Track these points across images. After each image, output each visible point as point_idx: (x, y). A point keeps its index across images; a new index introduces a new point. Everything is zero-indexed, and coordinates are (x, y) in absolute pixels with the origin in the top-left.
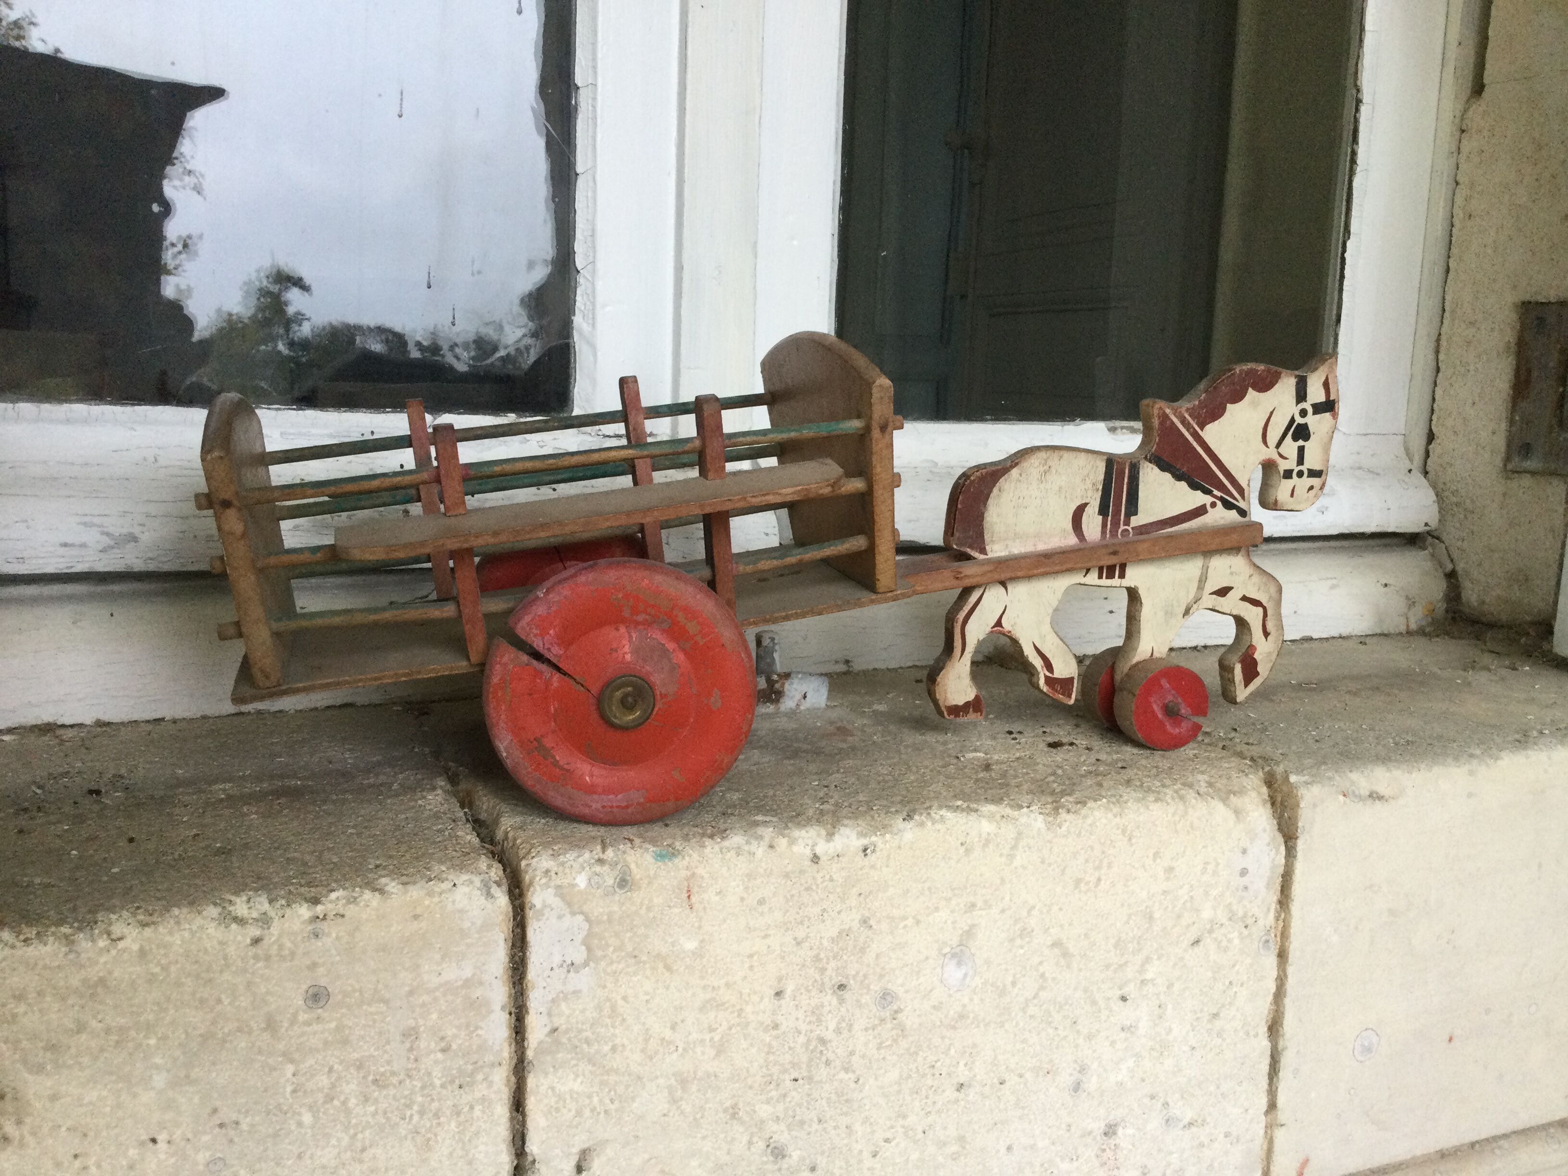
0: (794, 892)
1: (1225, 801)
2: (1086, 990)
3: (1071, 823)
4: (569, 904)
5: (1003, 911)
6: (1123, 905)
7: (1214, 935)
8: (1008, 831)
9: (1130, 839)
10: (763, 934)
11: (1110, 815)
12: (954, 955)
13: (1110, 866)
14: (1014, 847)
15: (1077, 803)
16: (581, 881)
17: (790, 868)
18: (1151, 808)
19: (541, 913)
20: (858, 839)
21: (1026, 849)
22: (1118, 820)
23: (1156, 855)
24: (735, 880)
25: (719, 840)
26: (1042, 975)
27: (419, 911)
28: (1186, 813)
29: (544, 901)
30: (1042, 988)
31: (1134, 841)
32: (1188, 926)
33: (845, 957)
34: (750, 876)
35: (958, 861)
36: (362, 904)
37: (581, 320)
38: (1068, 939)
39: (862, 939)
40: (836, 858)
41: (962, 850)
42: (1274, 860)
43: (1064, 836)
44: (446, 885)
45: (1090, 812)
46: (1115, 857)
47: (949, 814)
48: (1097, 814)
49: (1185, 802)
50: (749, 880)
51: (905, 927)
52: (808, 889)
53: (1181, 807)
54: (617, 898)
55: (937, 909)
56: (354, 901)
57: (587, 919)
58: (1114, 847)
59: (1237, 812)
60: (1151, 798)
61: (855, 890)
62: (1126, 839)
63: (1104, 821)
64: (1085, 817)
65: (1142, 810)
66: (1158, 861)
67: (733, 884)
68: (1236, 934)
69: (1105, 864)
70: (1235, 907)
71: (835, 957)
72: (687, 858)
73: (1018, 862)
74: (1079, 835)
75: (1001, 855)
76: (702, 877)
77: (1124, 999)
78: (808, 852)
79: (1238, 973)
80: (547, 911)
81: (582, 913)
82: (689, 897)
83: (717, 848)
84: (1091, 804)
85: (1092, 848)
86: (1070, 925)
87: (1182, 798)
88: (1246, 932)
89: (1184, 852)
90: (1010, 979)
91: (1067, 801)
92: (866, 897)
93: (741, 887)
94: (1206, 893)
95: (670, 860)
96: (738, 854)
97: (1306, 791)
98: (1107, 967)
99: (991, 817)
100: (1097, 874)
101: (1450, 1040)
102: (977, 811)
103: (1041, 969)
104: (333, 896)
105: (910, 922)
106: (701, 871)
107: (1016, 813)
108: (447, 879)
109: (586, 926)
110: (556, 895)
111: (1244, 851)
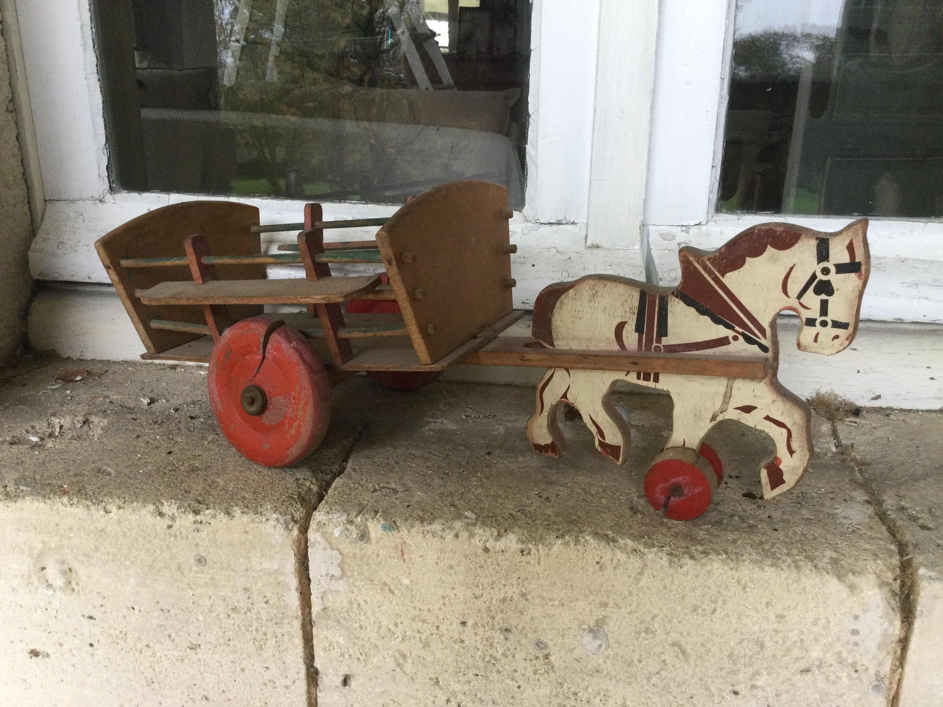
0: (472, 566)
1: (840, 577)
2: (701, 679)
3: (691, 566)
4: (330, 543)
5: (630, 613)
6: (736, 631)
7: (823, 670)
8: (636, 561)
9: (744, 588)
10: (451, 586)
11: (726, 568)
12: (591, 631)
13: (724, 602)
14: (641, 573)
15: (703, 552)
16: (337, 532)
17: (468, 552)
18: (765, 569)
19: (313, 545)
20: (517, 543)
21: (651, 577)
22: (734, 572)
23: (768, 604)
24: (432, 551)
25: (426, 524)
26: (664, 661)
27: (247, 529)
28: (800, 579)
29: (315, 539)
30: (662, 669)
31: (748, 590)
32: (797, 659)
33: (509, 613)
34: (442, 550)
35: (593, 573)
36: (219, 520)
38: (686, 643)
39: (521, 605)
40: (501, 552)
41: (597, 567)
42: (886, 630)
43: (684, 574)
44: (264, 519)
45: (709, 562)
46: (730, 598)
47: (592, 540)
48: (715, 565)
49: (799, 572)
50: (441, 553)
51: (552, 605)
52: (481, 567)
53: (794, 575)
54: (358, 545)
55: (577, 600)
56: (215, 517)
57: (340, 553)
58: (729, 590)
59: (852, 588)
60: (769, 562)
61: (515, 574)
62: (741, 588)
63: (720, 571)
64: (704, 565)
65: (756, 569)
66: (770, 608)
67: (431, 553)
68: (844, 674)
69: (720, 599)
70: (844, 655)
71: (502, 612)
72: (401, 532)
73: (644, 582)
74: (697, 576)
75: (629, 577)
76: (411, 545)
77: (736, 693)
78: (481, 544)
79: (845, 701)
80: (317, 544)
81: (338, 550)
82: (403, 554)
83: (421, 529)
84: (712, 556)
85: (709, 588)
86: (689, 634)
87: (797, 567)
88: (855, 675)
89: (796, 607)
90: (637, 657)
91: (696, 550)
92: (523, 581)
93: (436, 556)
94: (817, 640)
95: (390, 531)
96: (434, 536)
97: (927, 585)
98: (721, 669)
99: (623, 549)
100: (713, 606)
103: (663, 657)
104: (208, 512)
105: (556, 603)
106: (409, 541)
107: (646, 550)
108: (265, 515)
109: (340, 557)
110: (322, 536)
111: (856, 618)
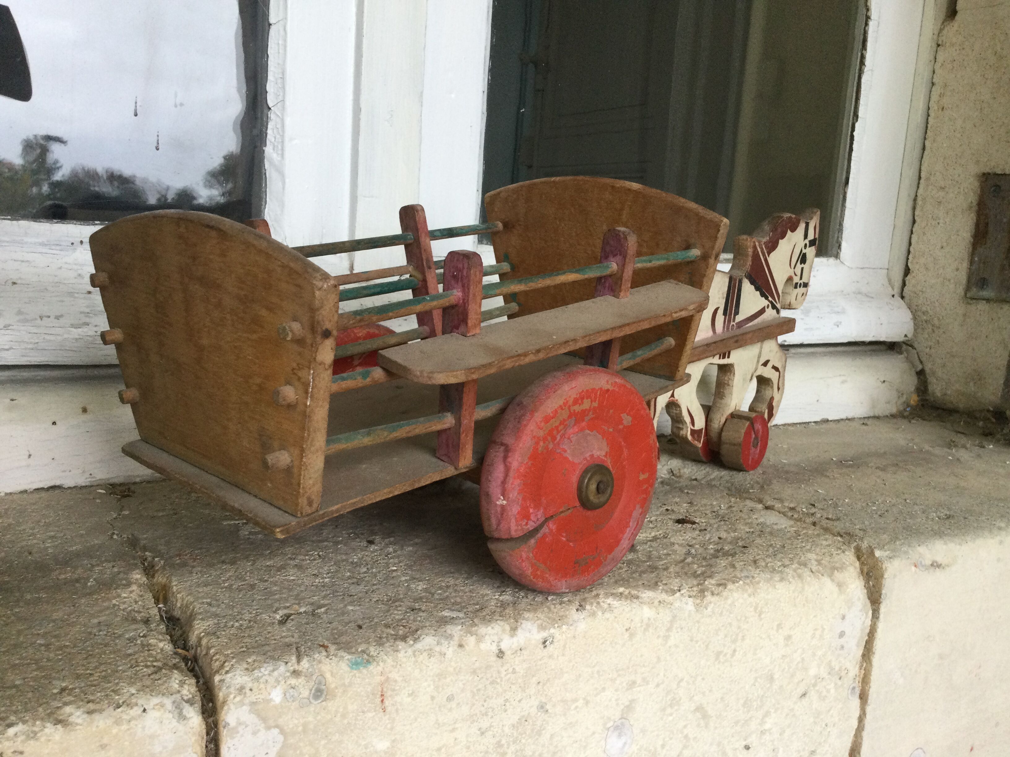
0: (480, 686)
1: (831, 576)
2: (719, 744)
3: (715, 604)
4: (264, 720)
5: (658, 685)
6: (751, 670)
7: (817, 688)
8: (665, 615)
9: (760, 615)
10: (450, 728)
11: (746, 595)
12: (616, 728)
13: (743, 639)
14: (669, 630)
15: (719, 585)
16: (277, 696)
17: (477, 664)
18: (777, 587)
19: (235, 731)
20: (539, 632)
21: (679, 630)
22: (751, 599)
23: (779, 626)
24: (426, 680)
25: (412, 642)
26: (686, 737)
27: (105, 741)
28: (803, 589)
29: (238, 719)
30: (685, 747)
31: (763, 616)
32: (798, 683)
33: (523, 741)
34: (441, 676)
35: (623, 645)
36: (43, 739)
37: (272, 151)
38: (708, 703)
39: (539, 723)
40: (519, 652)
41: (627, 635)
42: (864, 623)
43: (710, 616)
44: (136, 711)
45: (730, 594)
46: (748, 630)
47: (615, 602)
48: (735, 595)
49: (802, 580)
50: (439, 679)
51: (576, 707)
52: (492, 683)
53: (800, 585)
54: (312, 709)
55: (604, 689)
56: (34, 736)
57: (282, 732)
58: (748, 622)
59: (840, 585)
60: (777, 577)
61: (534, 679)
62: (757, 615)
63: (741, 601)
64: (726, 598)
65: (770, 590)
66: (780, 631)
67: (425, 684)
68: (833, 685)
69: (740, 637)
70: (833, 664)
71: (514, 742)
72: (381, 664)
73: (671, 642)
74: (721, 614)
75: (659, 637)
76: (396, 681)
77: (747, 748)
78: (494, 648)
79: (832, 716)
80: (240, 729)
81: (277, 726)
82: (382, 701)
83: (410, 651)
84: (730, 586)
85: (730, 624)
86: (710, 691)
87: (800, 576)
88: (839, 683)
89: (800, 622)
90: (660, 743)
91: (710, 583)
92: (544, 685)
93: (432, 687)
94: (814, 655)
95: (365, 667)
96: (430, 656)
97: (889, 565)
98: (737, 723)
99: (651, 603)
100: (733, 647)
101: (972, 750)
102: (637, 597)
103: (685, 732)
104: (11, 731)
105: (580, 703)
106: (394, 675)
107: (671, 598)
108: (137, 705)
109: (281, 738)
110: (251, 712)
111: (843, 618)
